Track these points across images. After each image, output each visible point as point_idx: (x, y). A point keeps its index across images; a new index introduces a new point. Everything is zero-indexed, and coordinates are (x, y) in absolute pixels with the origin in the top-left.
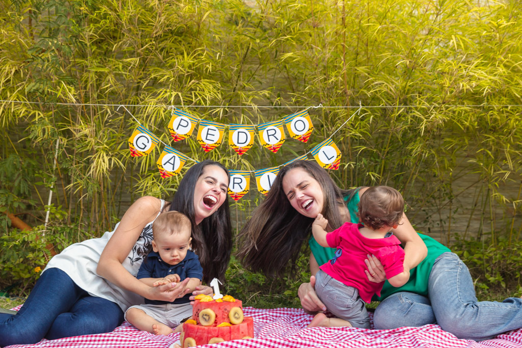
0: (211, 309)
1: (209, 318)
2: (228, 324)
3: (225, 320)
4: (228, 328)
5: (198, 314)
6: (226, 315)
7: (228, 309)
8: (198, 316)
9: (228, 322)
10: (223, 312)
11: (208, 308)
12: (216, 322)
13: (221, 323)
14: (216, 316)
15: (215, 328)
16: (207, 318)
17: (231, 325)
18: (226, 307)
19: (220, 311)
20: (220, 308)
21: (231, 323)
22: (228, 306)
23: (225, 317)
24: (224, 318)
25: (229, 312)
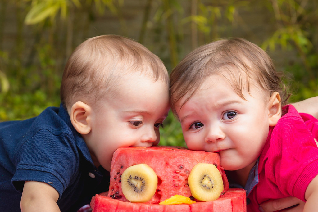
0: (148, 163)
1: (143, 185)
2: (187, 200)
3: (181, 191)
4: (187, 207)
5: (120, 177)
6: (182, 178)
7: (187, 167)
8: (120, 181)
9: (186, 195)
10: (175, 172)
11: (142, 161)
12: (158, 195)
13: (169, 197)
14: (160, 181)
15: (157, 207)
16: (138, 184)
17: (191, 202)
18: (182, 162)
19: (169, 170)
20: (167, 164)
21: (192, 198)
22: (188, 159)
23: (180, 184)
24: (177, 187)
25: (189, 172)
